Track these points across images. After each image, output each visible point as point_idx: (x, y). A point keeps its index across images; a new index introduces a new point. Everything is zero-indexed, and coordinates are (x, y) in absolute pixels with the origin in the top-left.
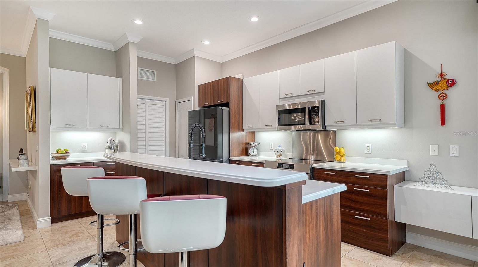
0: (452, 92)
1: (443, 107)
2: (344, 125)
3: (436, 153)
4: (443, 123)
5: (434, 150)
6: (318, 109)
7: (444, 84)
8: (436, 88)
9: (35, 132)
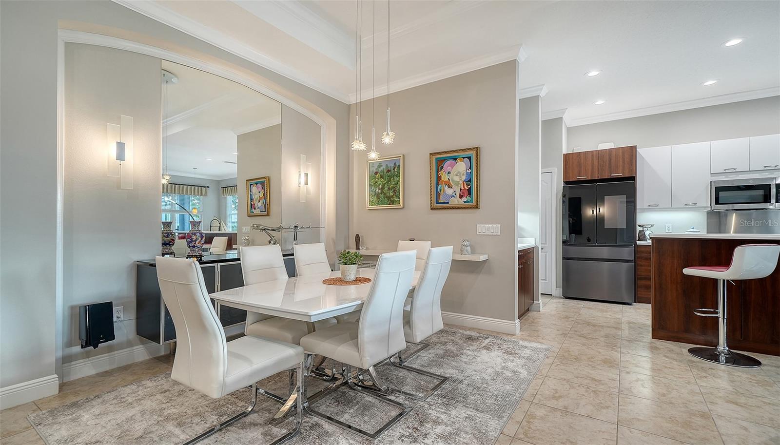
9: (477, 208)
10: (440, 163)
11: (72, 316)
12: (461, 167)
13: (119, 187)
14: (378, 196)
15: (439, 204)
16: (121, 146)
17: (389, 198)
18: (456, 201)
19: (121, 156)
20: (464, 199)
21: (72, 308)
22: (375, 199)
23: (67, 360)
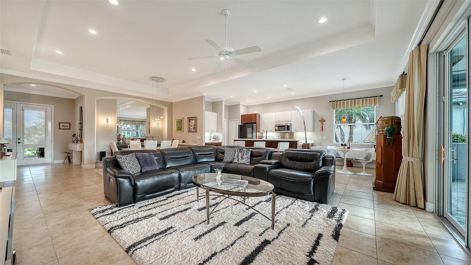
0: (324, 123)
1: (322, 126)
2: (297, 131)
3: (321, 138)
4: (322, 131)
5: (320, 138)
6: (289, 126)
7: (322, 121)
8: (321, 122)
9: (196, 132)
10: (190, 120)
11: (98, 154)
12: (193, 121)
13: (107, 128)
14: (178, 128)
15: (189, 131)
16: (107, 120)
17: (180, 129)
18: (193, 130)
19: (107, 122)
20: (194, 130)
21: (98, 152)
22: (177, 129)
23: (97, 163)
